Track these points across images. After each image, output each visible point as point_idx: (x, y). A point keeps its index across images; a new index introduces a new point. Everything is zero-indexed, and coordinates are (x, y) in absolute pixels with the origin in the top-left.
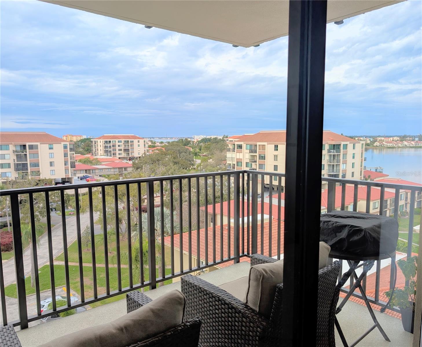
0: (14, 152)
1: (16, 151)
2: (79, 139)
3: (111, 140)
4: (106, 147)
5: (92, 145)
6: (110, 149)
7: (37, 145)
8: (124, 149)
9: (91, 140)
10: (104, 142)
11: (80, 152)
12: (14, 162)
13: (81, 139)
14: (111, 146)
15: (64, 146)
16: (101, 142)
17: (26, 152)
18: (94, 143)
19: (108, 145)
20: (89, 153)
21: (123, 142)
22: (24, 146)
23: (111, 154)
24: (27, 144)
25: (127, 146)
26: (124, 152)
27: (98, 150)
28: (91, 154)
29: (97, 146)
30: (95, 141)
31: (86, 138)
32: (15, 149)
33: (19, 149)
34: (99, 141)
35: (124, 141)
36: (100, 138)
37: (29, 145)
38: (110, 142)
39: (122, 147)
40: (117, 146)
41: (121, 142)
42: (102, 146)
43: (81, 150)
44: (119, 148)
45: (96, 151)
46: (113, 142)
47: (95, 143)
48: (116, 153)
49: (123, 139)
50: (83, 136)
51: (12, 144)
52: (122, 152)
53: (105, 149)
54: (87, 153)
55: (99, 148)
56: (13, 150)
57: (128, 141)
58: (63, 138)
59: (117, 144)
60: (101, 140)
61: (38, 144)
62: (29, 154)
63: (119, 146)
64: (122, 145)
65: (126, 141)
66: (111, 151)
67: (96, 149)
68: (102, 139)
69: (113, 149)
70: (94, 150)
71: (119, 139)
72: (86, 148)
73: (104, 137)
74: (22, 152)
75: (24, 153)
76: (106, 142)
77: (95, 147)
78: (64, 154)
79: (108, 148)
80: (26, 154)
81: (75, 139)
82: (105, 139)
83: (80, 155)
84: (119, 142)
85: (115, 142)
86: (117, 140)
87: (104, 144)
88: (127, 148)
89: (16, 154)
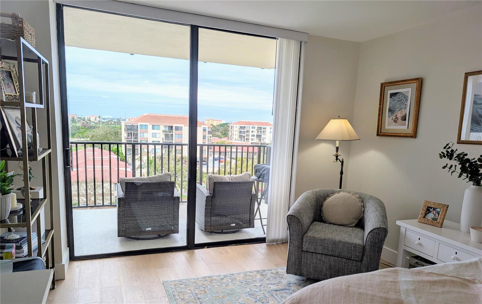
0: (163, 131)
1: (165, 131)
2: (219, 124)
3: (246, 126)
4: (240, 132)
5: (229, 130)
6: (244, 134)
7: (181, 127)
8: (256, 135)
9: (229, 125)
10: (239, 128)
11: (218, 135)
12: (163, 140)
13: (221, 123)
14: (245, 131)
15: (203, 129)
16: (237, 127)
17: (173, 133)
18: (230, 127)
19: (243, 130)
20: (226, 137)
21: (256, 128)
22: (172, 127)
23: (244, 139)
24: (174, 125)
25: (260, 132)
26: (256, 138)
27: (233, 135)
28: (227, 138)
29: (233, 131)
30: (232, 126)
31: (225, 123)
32: (164, 129)
33: (167, 129)
34: (235, 126)
35: (258, 127)
36: (236, 124)
37: (175, 126)
38: (245, 127)
39: (255, 133)
40: (251, 132)
41: (255, 128)
42: (237, 131)
43: (219, 134)
44: (253, 134)
45: (231, 136)
46: (247, 128)
47: (232, 128)
48: (249, 139)
49: (257, 125)
50: (223, 121)
51: (162, 125)
52: (255, 138)
53: (239, 134)
54: (224, 137)
55: (235, 133)
56: (163, 130)
57: (261, 127)
58: (205, 121)
59: (251, 130)
60: (237, 126)
61: (182, 125)
62: (175, 134)
63: (252, 132)
64: (255, 131)
65: (259, 127)
66: (245, 136)
67: (231, 134)
68: (238, 124)
69: (247, 135)
70: (230, 134)
71: (253, 125)
72: (223, 132)
73: (239, 123)
74: (170, 132)
75: (171, 133)
76: (241, 127)
77: (231, 132)
78: (203, 136)
79: (242, 134)
80: (173, 134)
81: (215, 123)
82: (240, 125)
83: (218, 138)
84: (252, 128)
85: (249, 128)
86: (251, 126)
87: (240, 129)
88: (259, 134)
89: (165, 134)
